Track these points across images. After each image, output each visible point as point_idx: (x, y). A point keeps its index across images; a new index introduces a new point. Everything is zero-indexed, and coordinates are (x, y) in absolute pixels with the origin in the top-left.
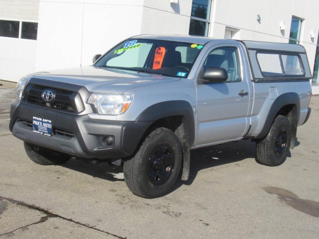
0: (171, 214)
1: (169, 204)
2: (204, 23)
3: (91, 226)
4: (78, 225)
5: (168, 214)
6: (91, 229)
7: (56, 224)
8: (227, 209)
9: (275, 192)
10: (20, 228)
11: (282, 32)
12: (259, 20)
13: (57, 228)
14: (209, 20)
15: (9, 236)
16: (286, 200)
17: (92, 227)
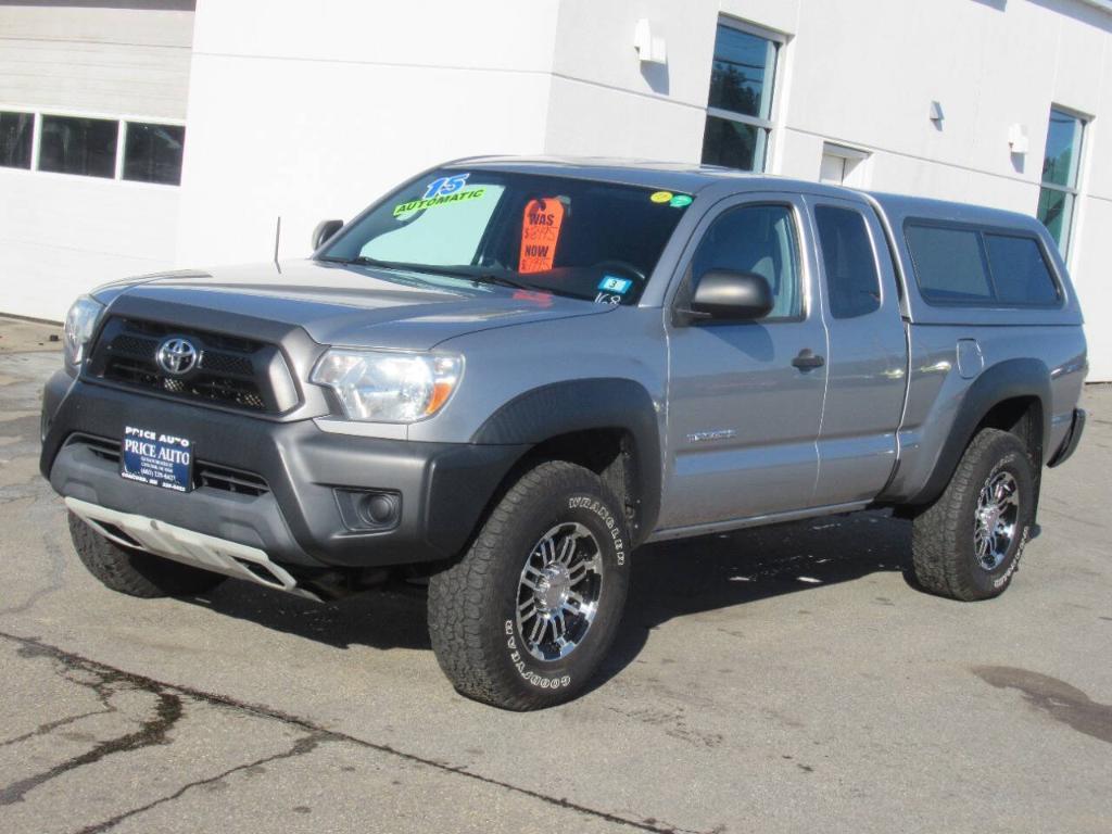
0: (693, 737)
1: (681, 710)
2: (752, 130)
3: (451, 766)
4: (413, 761)
5: (684, 738)
6: (454, 774)
7: (347, 759)
8: (866, 727)
9: (1013, 683)
10: (239, 768)
11: (1018, 160)
12: (937, 121)
13: (351, 769)
14: (769, 118)
15: (211, 789)
16: (1049, 707)
17: (455, 770)
